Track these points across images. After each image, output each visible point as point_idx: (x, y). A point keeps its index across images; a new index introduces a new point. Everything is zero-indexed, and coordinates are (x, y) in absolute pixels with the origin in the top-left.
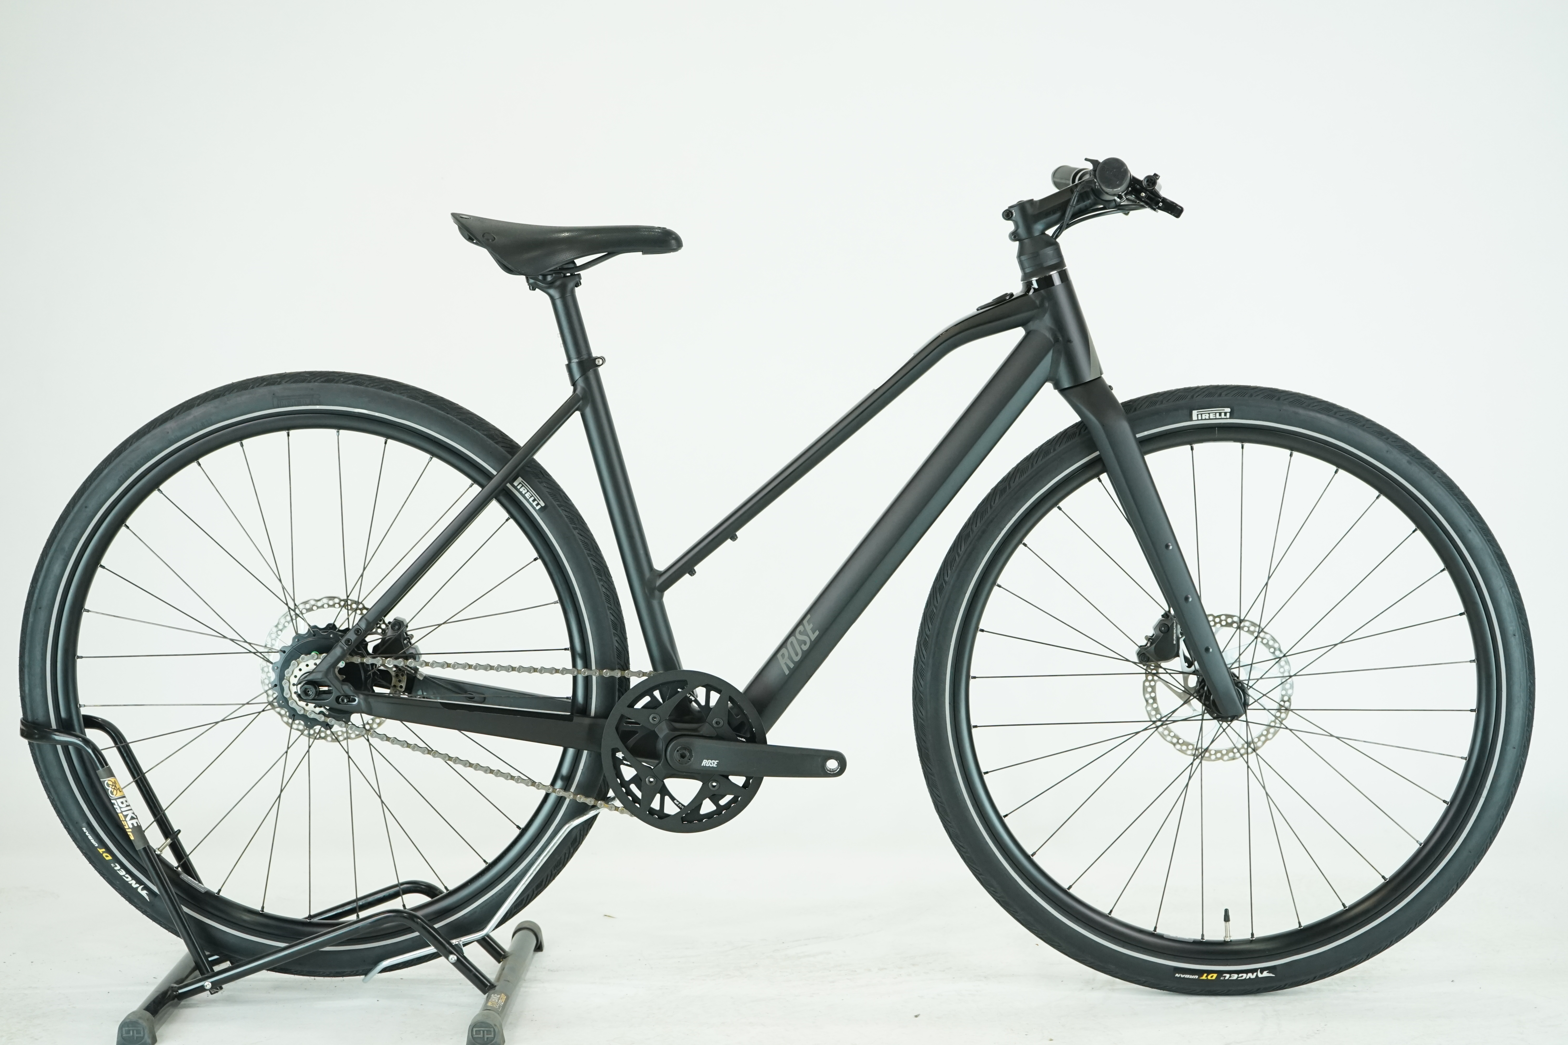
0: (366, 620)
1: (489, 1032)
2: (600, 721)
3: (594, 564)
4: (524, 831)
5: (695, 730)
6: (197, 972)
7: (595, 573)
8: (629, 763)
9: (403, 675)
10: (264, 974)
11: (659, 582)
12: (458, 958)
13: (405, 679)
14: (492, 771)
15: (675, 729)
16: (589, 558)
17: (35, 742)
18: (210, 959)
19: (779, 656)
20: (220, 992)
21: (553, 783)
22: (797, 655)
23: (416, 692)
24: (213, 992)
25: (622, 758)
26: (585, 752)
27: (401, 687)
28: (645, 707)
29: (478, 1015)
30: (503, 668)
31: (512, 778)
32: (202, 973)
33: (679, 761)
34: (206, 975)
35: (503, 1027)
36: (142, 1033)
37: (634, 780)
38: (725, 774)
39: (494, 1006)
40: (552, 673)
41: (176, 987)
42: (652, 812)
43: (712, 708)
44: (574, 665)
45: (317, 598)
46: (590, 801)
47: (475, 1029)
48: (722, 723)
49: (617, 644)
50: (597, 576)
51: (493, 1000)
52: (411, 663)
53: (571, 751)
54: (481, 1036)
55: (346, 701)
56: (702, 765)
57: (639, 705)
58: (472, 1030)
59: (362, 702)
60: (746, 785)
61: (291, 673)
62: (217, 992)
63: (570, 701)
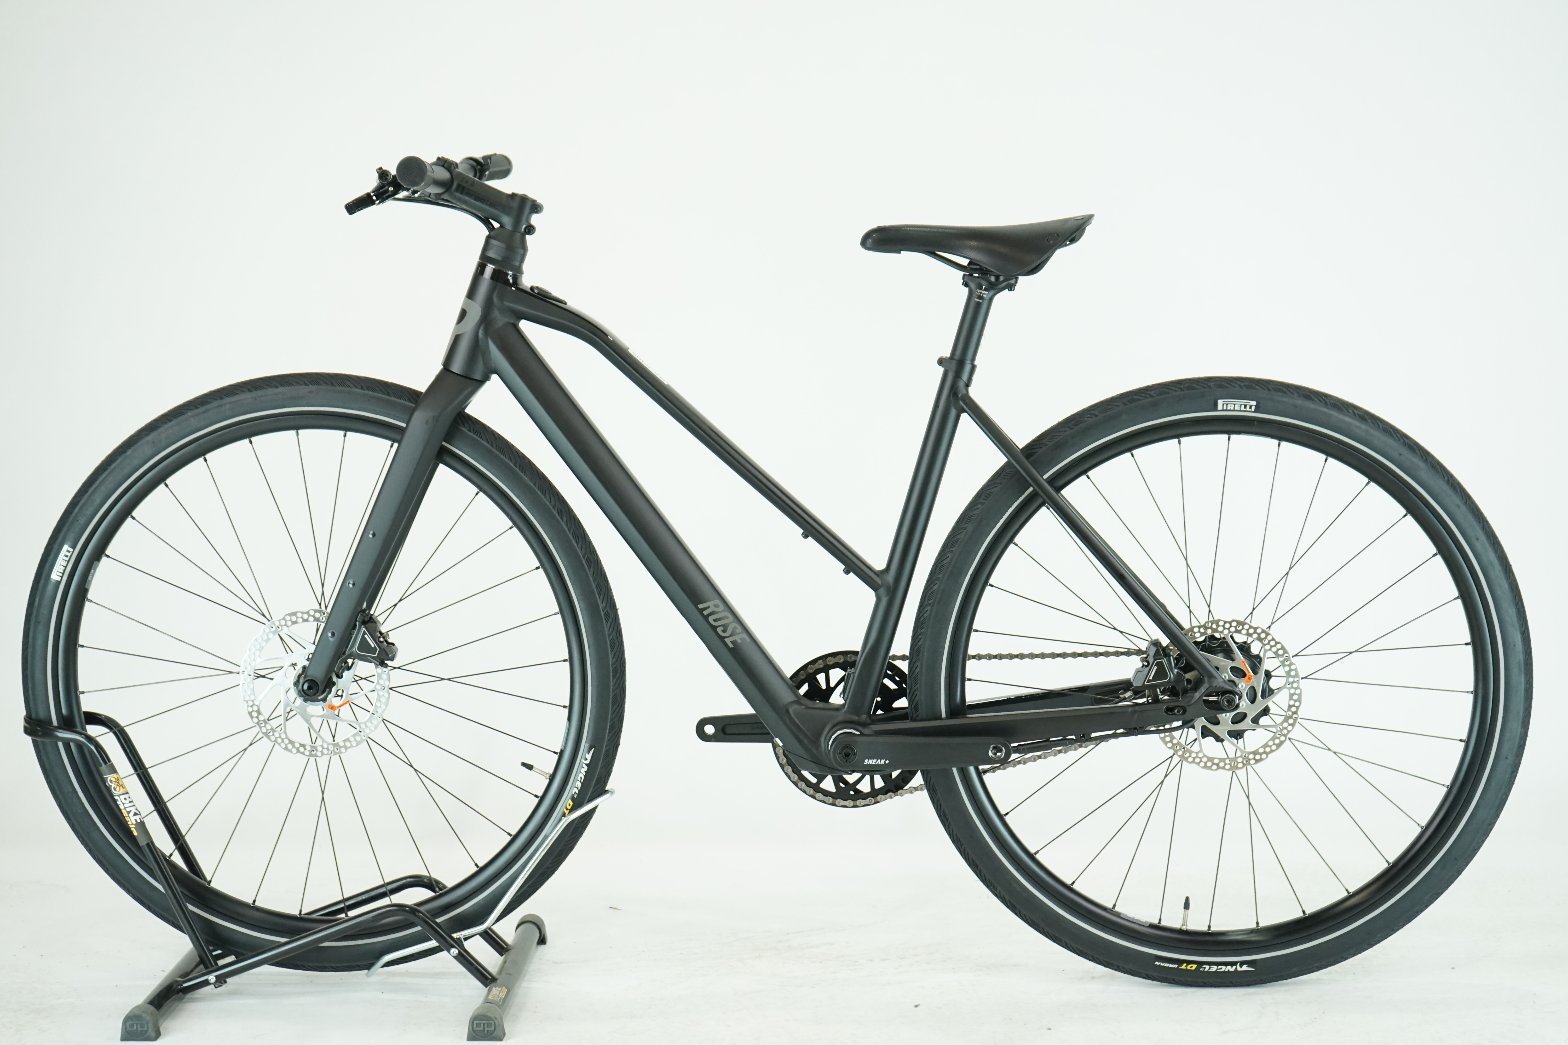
1: (489, 1025)
6: (202, 966)
10: (266, 968)
12: (459, 951)
17: (39, 739)
18: (214, 953)
20: (224, 986)
24: (217, 986)
29: (479, 1008)
32: (206, 967)
34: (210, 969)
35: (504, 1019)
36: (146, 1026)
39: (495, 999)
41: (180, 981)
47: (475, 1022)
51: (494, 993)
54: (482, 1028)
58: (473, 1023)
62: (221, 986)
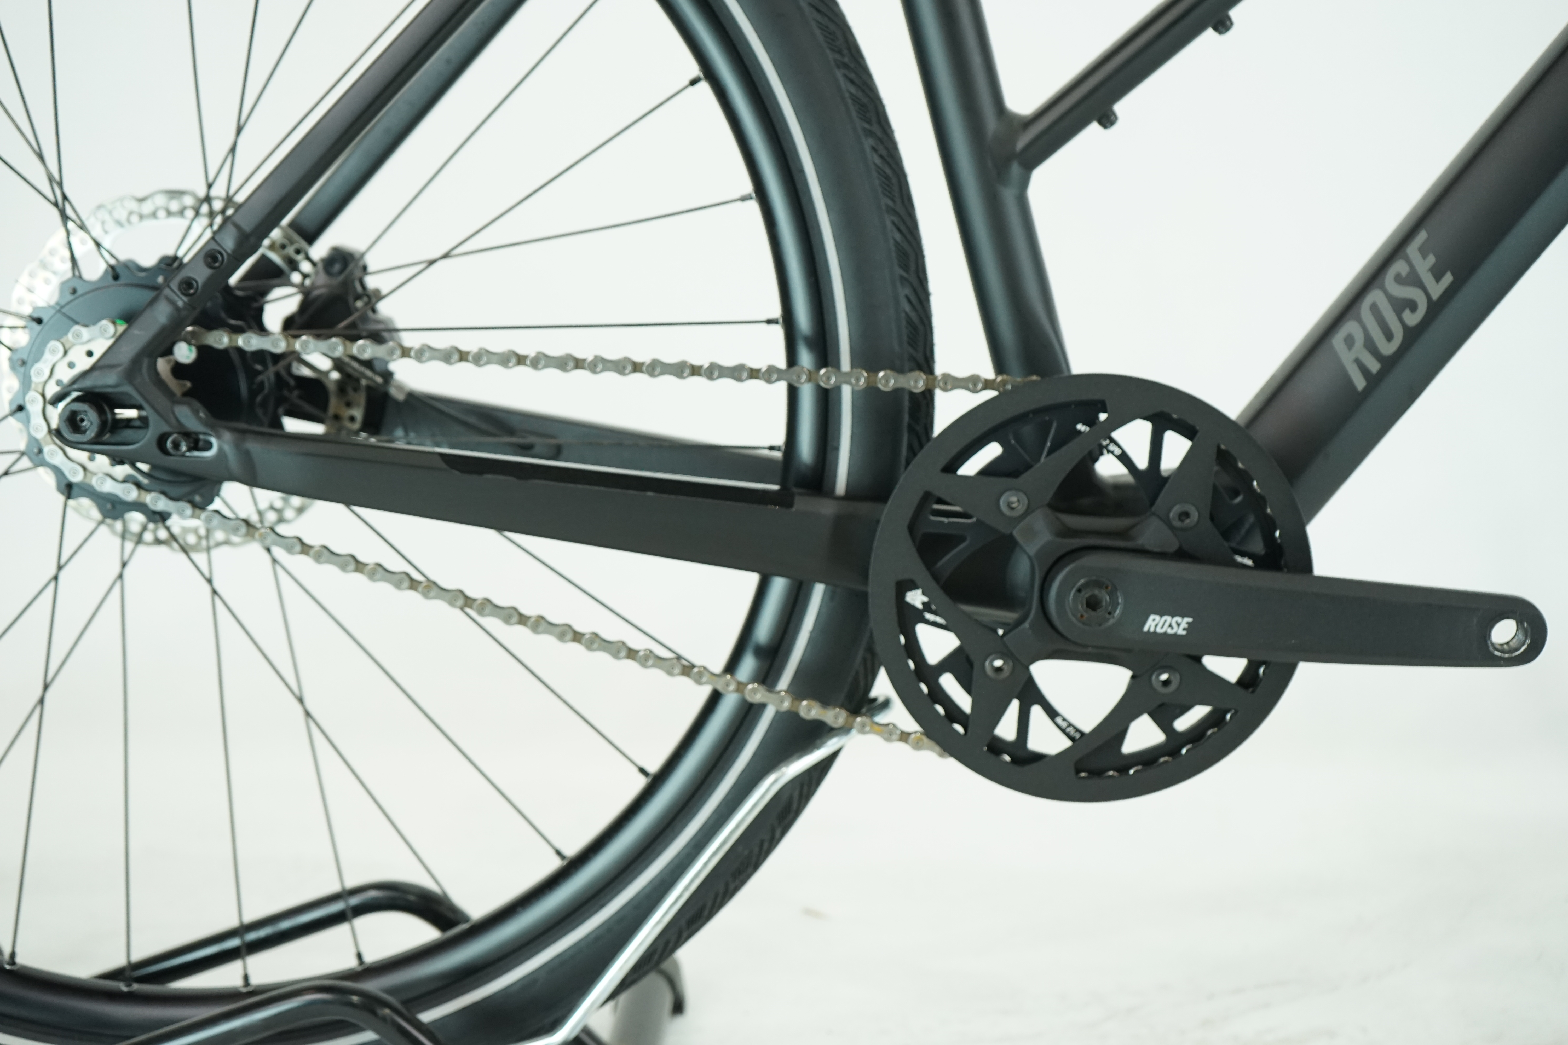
0: (237, 227)
2: (864, 508)
3: (853, 90)
4: (657, 781)
5: (1123, 534)
7: (854, 114)
8: (939, 619)
9: (356, 389)
11: (1021, 143)
13: (361, 398)
14: (577, 637)
15: (1067, 532)
16: (839, 74)
19: (1338, 341)
21: (732, 666)
22: (1389, 336)
23: (391, 432)
25: (920, 606)
26: (819, 590)
27: (352, 419)
28: (987, 471)
30: (609, 365)
31: (632, 654)
33: (1082, 616)
37: (950, 664)
38: (1194, 653)
40: (739, 379)
42: (997, 746)
43: (1166, 480)
44: (792, 359)
45: (140, 195)
46: (833, 716)
48: (1195, 516)
49: (907, 308)
50: (859, 124)
52: (363, 349)
53: (779, 586)
55: (184, 448)
56: (1146, 629)
57: (971, 467)
59: (228, 449)
60: (1248, 680)
61: (47, 373)
63: (778, 455)
